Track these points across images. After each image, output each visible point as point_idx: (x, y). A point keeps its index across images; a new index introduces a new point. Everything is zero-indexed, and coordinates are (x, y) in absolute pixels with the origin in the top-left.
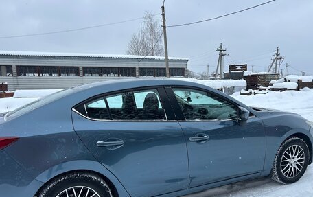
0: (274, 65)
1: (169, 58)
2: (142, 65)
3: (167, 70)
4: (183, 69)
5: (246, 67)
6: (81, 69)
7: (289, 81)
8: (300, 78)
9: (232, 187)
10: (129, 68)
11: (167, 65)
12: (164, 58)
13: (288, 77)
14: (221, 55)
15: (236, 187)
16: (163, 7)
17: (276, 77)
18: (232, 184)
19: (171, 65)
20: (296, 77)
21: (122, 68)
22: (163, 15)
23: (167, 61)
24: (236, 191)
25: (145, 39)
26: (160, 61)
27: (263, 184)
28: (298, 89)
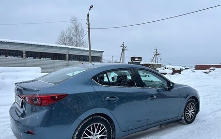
0: (155, 58)
1: (91, 49)
2: (71, 53)
3: (90, 57)
4: (100, 57)
5: (141, 59)
6: (24, 52)
7: (167, 69)
8: (174, 67)
9: (161, 127)
10: (62, 55)
11: (90, 54)
12: (88, 49)
13: (167, 67)
14: (123, 50)
15: (163, 127)
16: (88, 15)
17: (160, 66)
18: (161, 125)
19: (93, 54)
20: (172, 67)
21: (56, 54)
22: (88, 20)
23: (90, 51)
24: (164, 129)
25: (71, 35)
26: (84, 50)
27: (176, 125)
28: (173, 74)
